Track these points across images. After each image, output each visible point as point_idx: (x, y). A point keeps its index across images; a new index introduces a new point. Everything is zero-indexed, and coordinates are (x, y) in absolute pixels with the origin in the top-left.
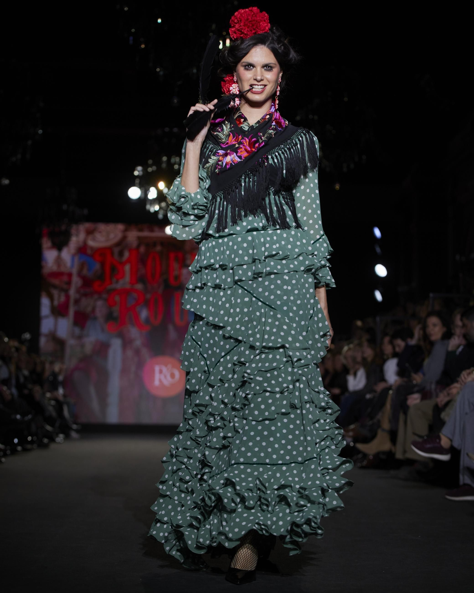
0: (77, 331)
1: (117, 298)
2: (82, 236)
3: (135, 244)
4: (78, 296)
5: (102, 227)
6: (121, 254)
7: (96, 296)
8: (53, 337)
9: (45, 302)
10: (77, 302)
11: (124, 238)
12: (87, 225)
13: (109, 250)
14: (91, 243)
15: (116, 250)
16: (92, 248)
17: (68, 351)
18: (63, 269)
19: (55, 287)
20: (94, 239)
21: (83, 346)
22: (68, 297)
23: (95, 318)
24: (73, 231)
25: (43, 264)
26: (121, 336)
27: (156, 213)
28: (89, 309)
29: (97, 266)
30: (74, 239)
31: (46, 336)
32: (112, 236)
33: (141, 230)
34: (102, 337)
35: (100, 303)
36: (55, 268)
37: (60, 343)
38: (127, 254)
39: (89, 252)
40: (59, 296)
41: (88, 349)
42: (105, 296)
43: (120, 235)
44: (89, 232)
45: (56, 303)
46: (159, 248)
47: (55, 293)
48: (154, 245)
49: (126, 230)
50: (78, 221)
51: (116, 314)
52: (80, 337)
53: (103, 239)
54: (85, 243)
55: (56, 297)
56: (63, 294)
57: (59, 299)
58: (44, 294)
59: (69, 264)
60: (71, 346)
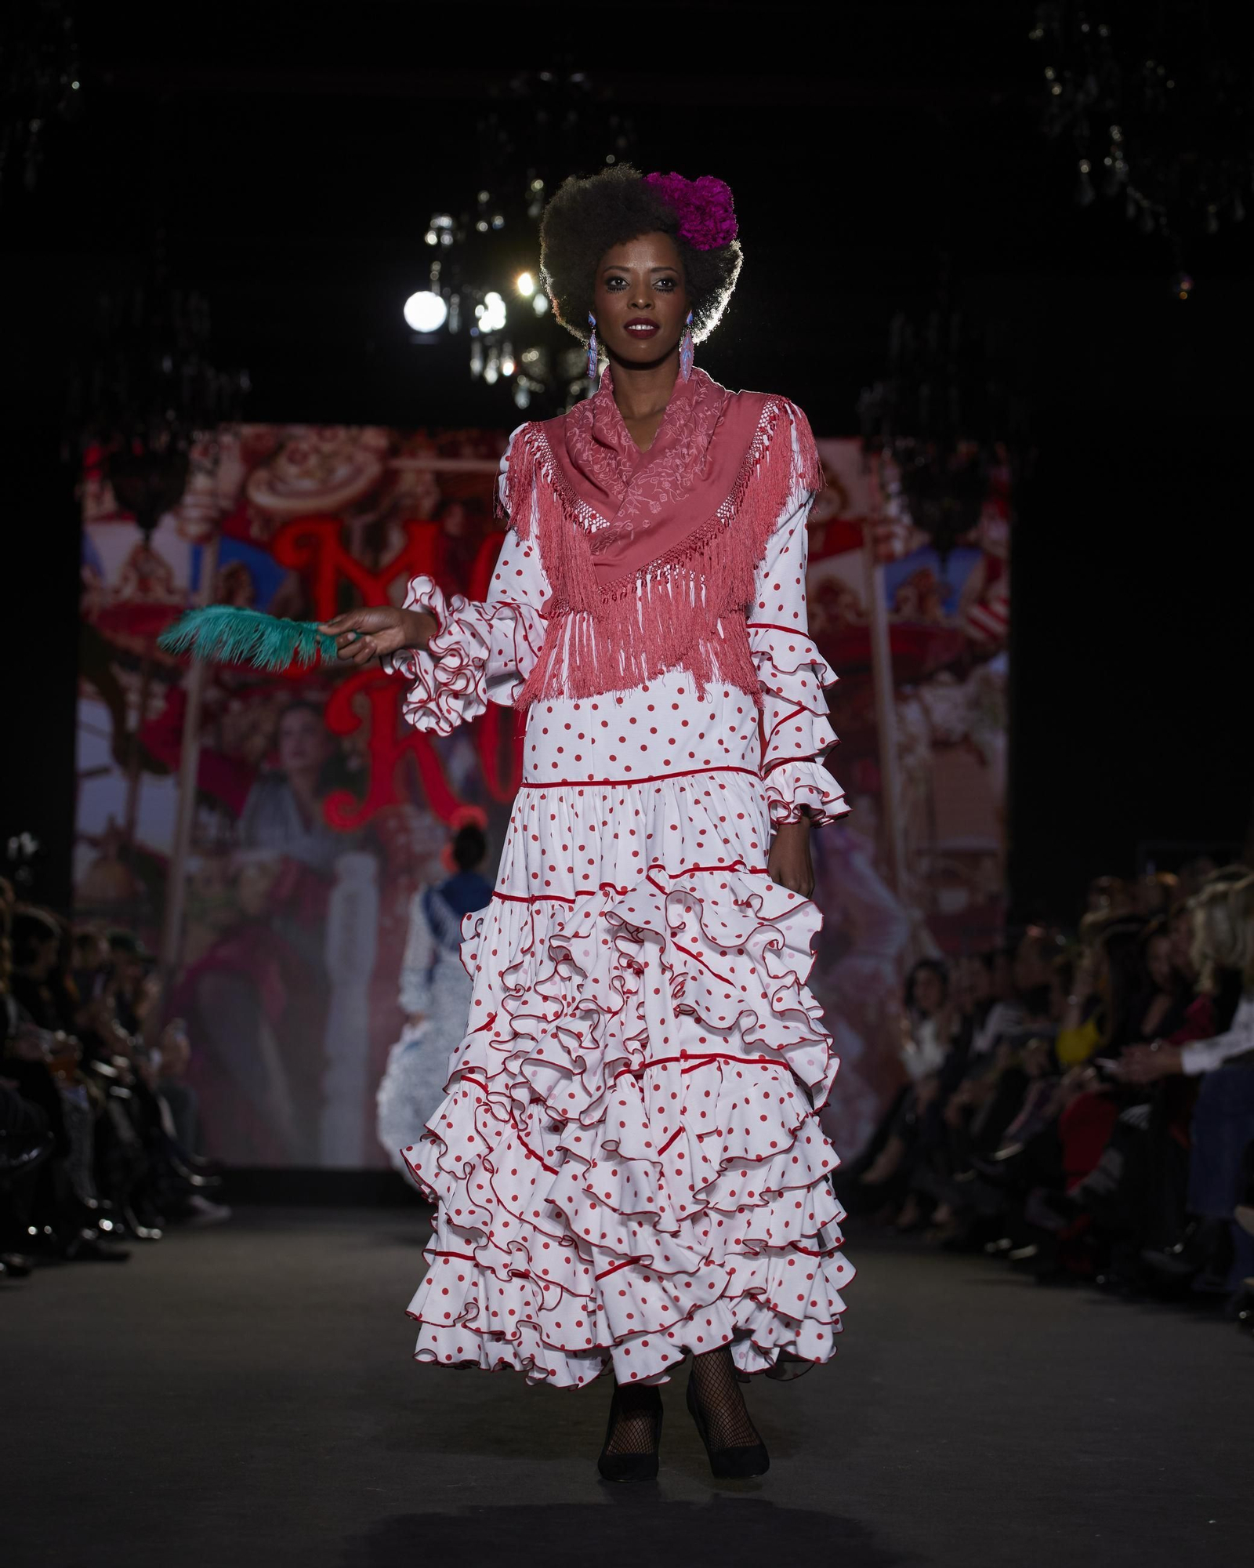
0: (212, 823)
1: (361, 703)
2: (231, 471)
3: (427, 504)
4: (213, 694)
5: (304, 437)
6: (376, 539)
7: (282, 696)
8: (124, 846)
9: (93, 715)
10: (210, 716)
11: (389, 478)
12: (248, 430)
13: (332, 518)
14: (262, 498)
15: (358, 525)
16: (266, 516)
17: (178, 900)
18: (159, 594)
19: (131, 661)
20: (272, 488)
21: (233, 881)
22: (177, 698)
23: (281, 779)
24: (196, 454)
25: (87, 574)
26: (377, 843)
27: (506, 384)
28: (258, 742)
29: (289, 584)
30: (200, 482)
31: (94, 842)
32: (342, 471)
33: (451, 451)
34: (304, 847)
35: (294, 721)
36: (129, 591)
37: (150, 869)
38: (396, 539)
39: (255, 531)
40: (146, 695)
41: (253, 891)
42: (314, 695)
43: (373, 469)
44: (256, 459)
45: (133, 720)
47: (130, 681)
49: (393, 451)
50: (214, 418)
51: (354, 764)
52: (222, 849)
53: (307, 484)
54: (242, 498)
55: (133, 698)
56: (159, 688)
57: (143, 708)
58: (88, 687)
59: (181, 577)
60: (189, 880)
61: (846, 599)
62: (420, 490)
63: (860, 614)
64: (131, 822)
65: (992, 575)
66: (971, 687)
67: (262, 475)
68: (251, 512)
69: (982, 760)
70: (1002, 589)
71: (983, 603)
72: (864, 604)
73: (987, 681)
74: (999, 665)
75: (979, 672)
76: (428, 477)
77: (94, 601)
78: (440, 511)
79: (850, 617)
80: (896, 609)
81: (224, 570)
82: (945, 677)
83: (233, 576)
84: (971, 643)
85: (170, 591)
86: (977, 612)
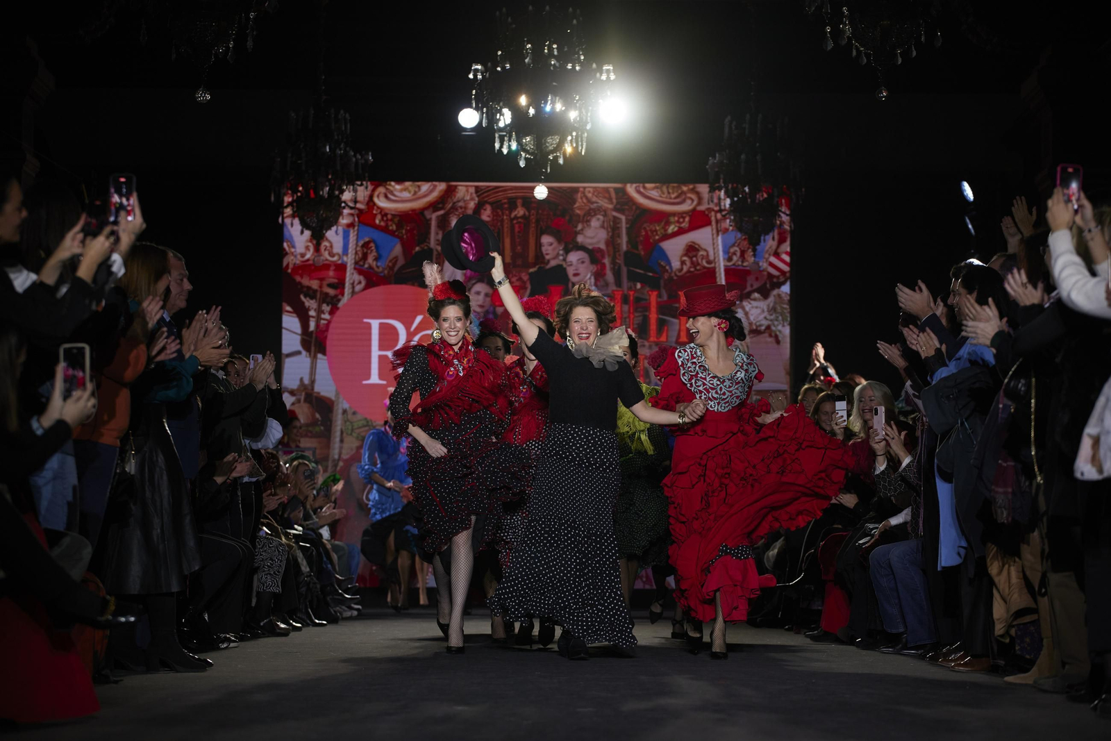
3: (472, 205)
8: (308, 393)
9: (290, 322)
13: (419, 214)
14: (381, 203)
15: (434, 217)
16: (384, 213)
18: (326, 257)
19: (311, 294)
20: (386, 197)
25: (285, 245)
29: (398, 250)
30: (347, 195)
31: (292, 393)
36: (308, 256)
37: (323, 406)
39: (377, 222)
40: (320, 311)
45: (312, 326)
46: (520, 211)
47: (311, 304)
48: (512, 204)
53: (406, 195)
54: (370, 202)
55: (312, 313)
56: (326, 308)
57: (318, 318)
58: (288, 308)
59: (338, 248)
60: (345, 412)
61: (702, 253)
62: (468, 198)
63: (709, 262)
64: (313, 382)
65: (781, 241)
66: (771, 300)
67: (381, 190)
68: (375, 212)
69: (778, 342)
70: (786, 247)
71: (777, 255)
72: (711, 258)
73: (779, 295)
74: (786, 288)
75: (775, 292)
76: (472, 190)
77: (290, 261)
78: (479, 208)
79: (705, 263)
80: (730, 259)
81: (361, 243)
82: (756, 295)
83: (366, 245)
84: (770, 276)
85: (332, 255)
86: (773, 260)
